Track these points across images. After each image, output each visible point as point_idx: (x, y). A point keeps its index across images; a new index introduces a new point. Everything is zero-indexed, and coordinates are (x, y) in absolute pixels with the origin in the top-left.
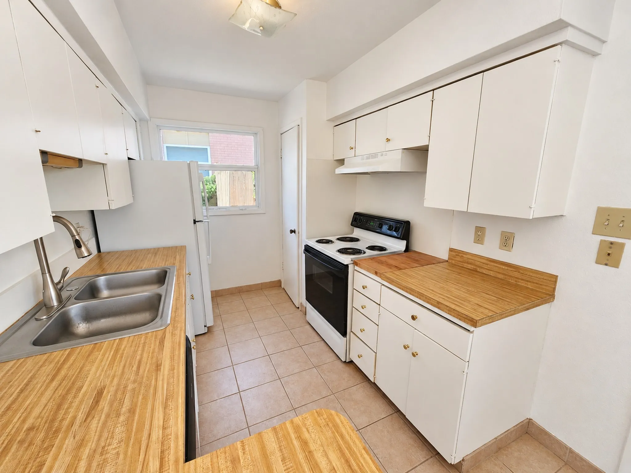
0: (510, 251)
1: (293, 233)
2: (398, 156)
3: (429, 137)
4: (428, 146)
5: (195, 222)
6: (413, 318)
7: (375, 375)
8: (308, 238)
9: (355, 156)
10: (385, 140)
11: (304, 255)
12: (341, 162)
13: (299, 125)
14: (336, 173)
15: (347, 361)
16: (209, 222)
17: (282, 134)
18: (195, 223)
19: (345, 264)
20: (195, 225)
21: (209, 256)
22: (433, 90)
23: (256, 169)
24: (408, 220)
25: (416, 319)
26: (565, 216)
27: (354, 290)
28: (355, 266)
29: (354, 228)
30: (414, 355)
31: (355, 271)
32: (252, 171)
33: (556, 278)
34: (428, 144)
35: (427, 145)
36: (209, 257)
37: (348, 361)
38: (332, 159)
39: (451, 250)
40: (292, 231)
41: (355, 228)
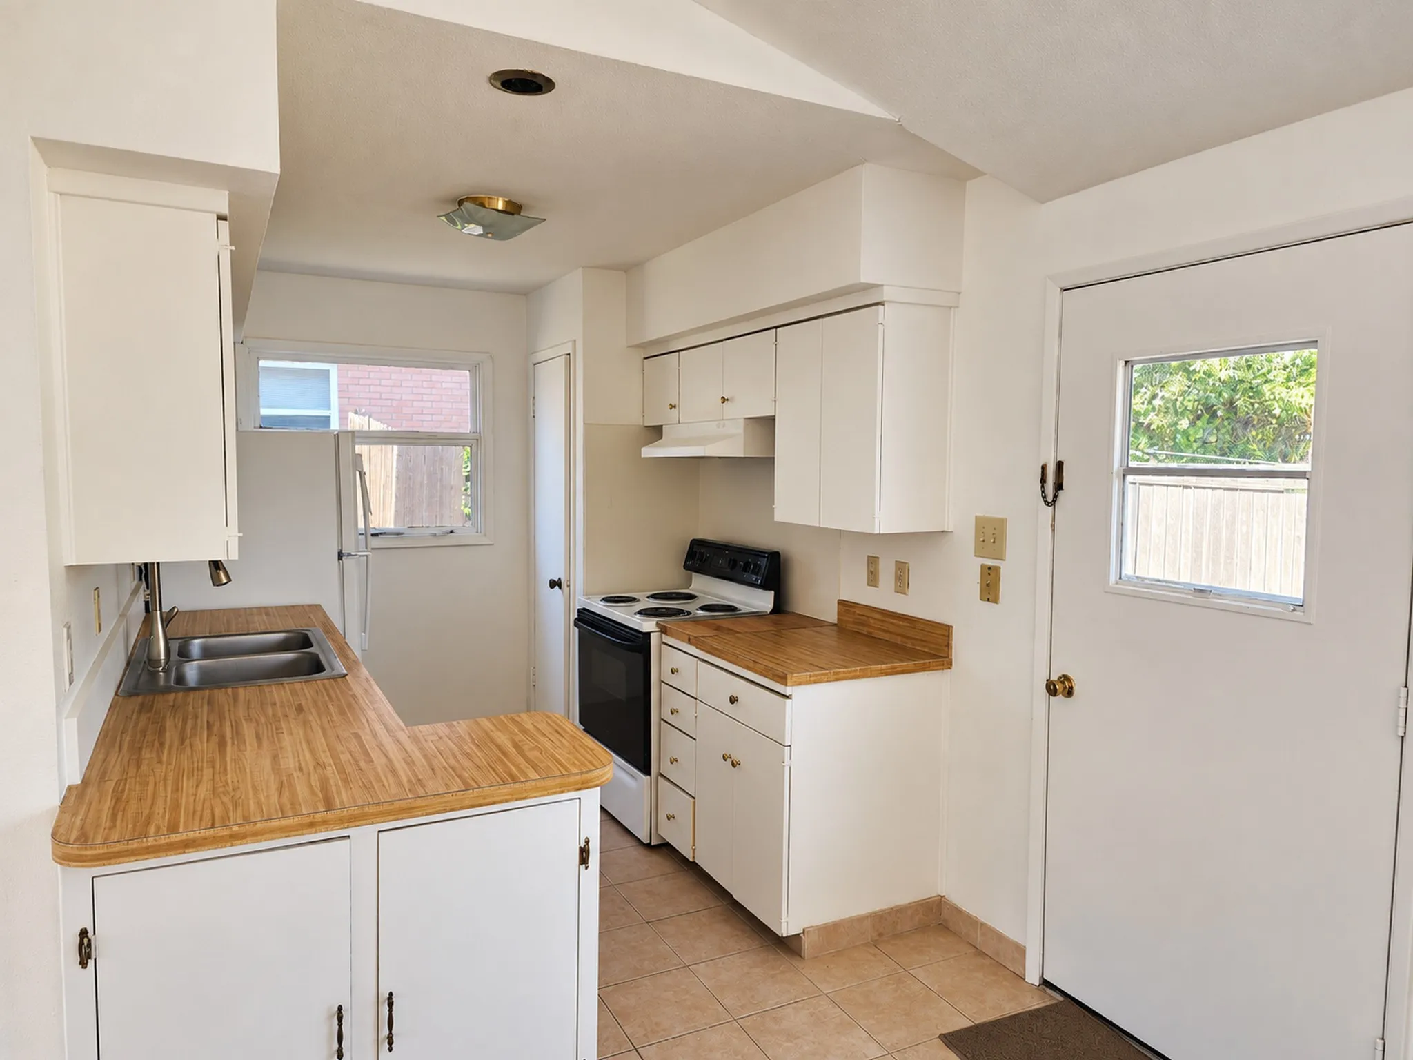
0: (905, 594)
1: (557, 587)
2: (738, 429)
3: (774, 403)
4: (774, 416)
5: (340, 556)
6: (733, 700)
7: (694, 845)
8: (587, 594)
9: (679, 423)
10: (721, 401)
11: (577, 629)
12: (656, 432)
13: (569, 354)
14: (643, 456)
15: (652, 844)
16: (370, 558)
17: (535, 365)
18: (341, 559)
19: (644, 631)
20: (341, 562)
21: (365, 632)
22: (776, 327)
23: (474, 441)
24: (776, 550)
25: (736, 702)
26: (952, 532)
27: (663, 684)
28: (663, 635)
29: (691, 575)
30: (734, 765)
31: (663, 645)
32: (464, 446)
33: (949, 629)
34: (773, 414)
35: (772, 416)
36: (365, 636)
37: (656, 843)
38: (642, 424)
39: (842, 603)
40: (554, 584)
41: (694, 574)
